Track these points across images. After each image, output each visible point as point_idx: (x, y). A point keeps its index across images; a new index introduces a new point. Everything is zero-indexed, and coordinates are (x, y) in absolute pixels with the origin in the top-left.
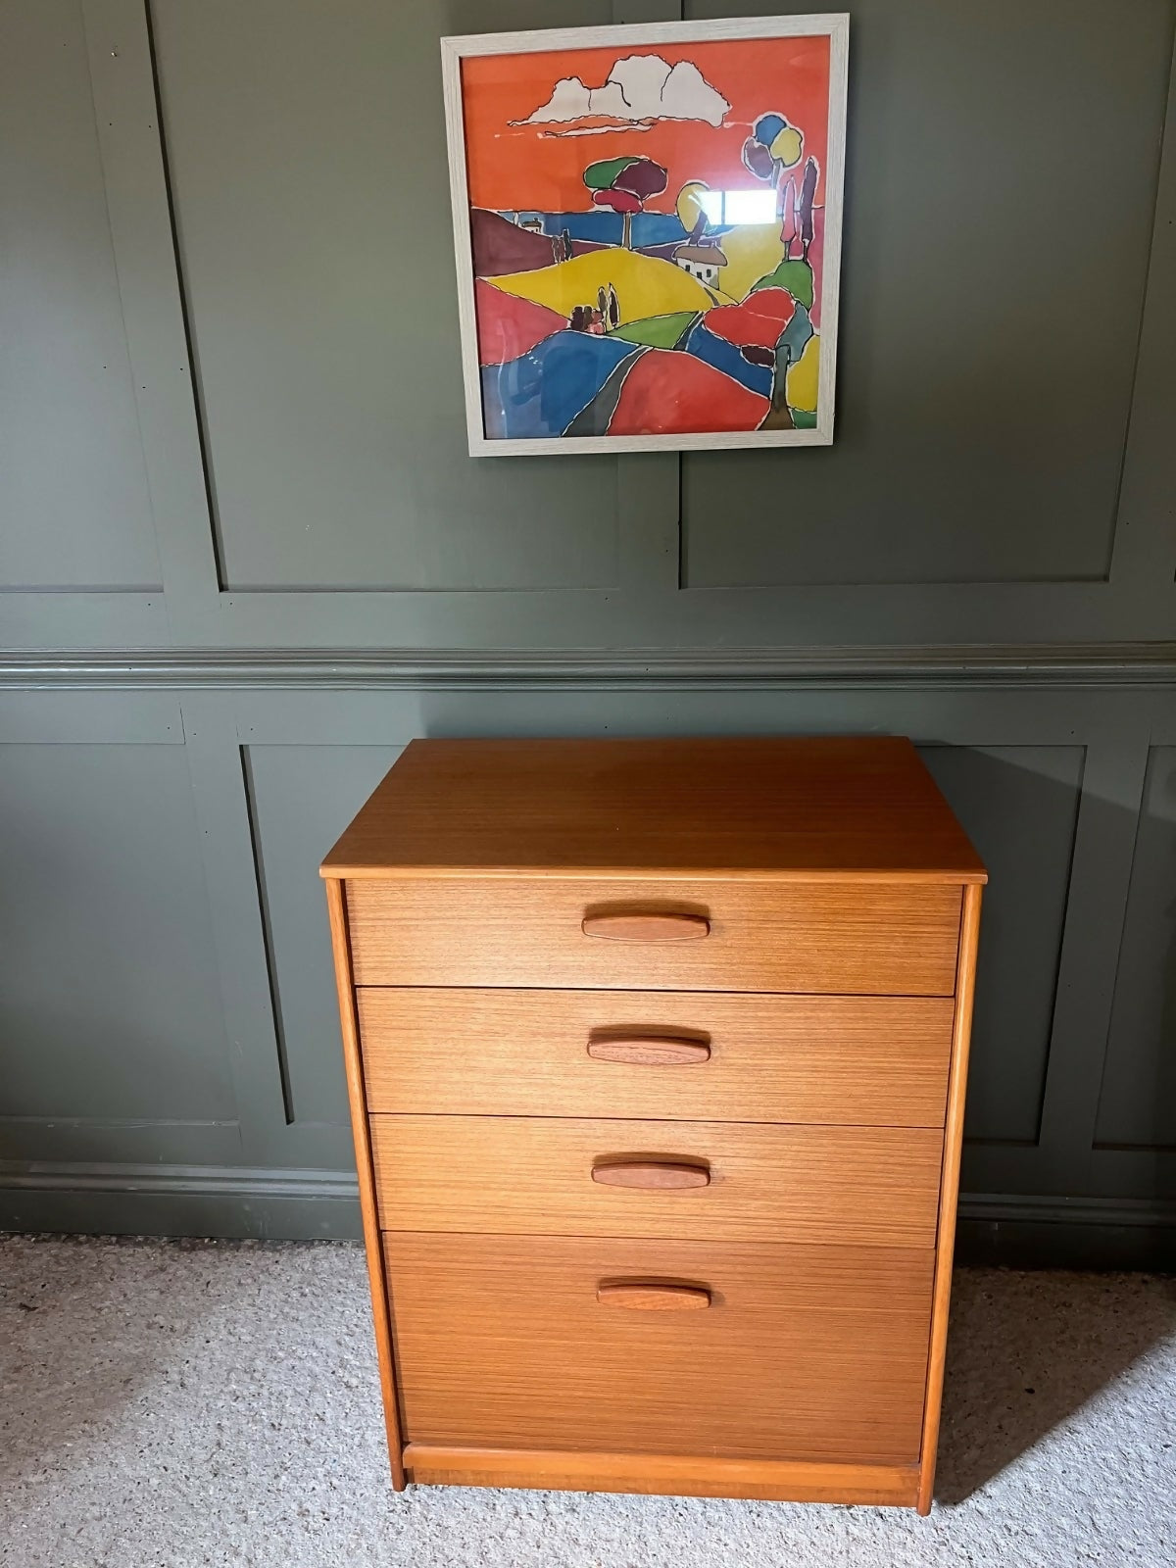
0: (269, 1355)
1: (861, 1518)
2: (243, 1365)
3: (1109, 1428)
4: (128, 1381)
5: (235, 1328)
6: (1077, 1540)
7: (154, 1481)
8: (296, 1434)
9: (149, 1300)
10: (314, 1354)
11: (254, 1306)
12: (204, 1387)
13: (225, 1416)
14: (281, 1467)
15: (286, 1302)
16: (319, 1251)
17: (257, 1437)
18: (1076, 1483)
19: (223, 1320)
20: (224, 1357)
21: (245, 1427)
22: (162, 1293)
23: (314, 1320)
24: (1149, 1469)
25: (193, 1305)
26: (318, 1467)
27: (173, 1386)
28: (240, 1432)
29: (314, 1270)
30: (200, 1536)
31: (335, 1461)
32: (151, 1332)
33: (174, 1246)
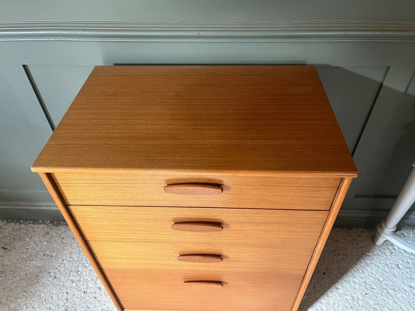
0: (83, 266)
2: (75, 270)
3: (348, 287)
4: (37, 276)
5: (72, 255)
8: (92, 295)
9: (44, 245)
12: (62, 278)
13: (69, 289)
14: (87, 307)
17: (79, 296)
18: (337, 308)
19: (68, 252)
20: (68, 266)
21: (75, 293)
25: (58, 247)
26: (99, 307)
27: (52, 278)
28: (74, 295)
31: (104, 305)
32: (45, 257)
33: (52, 224)
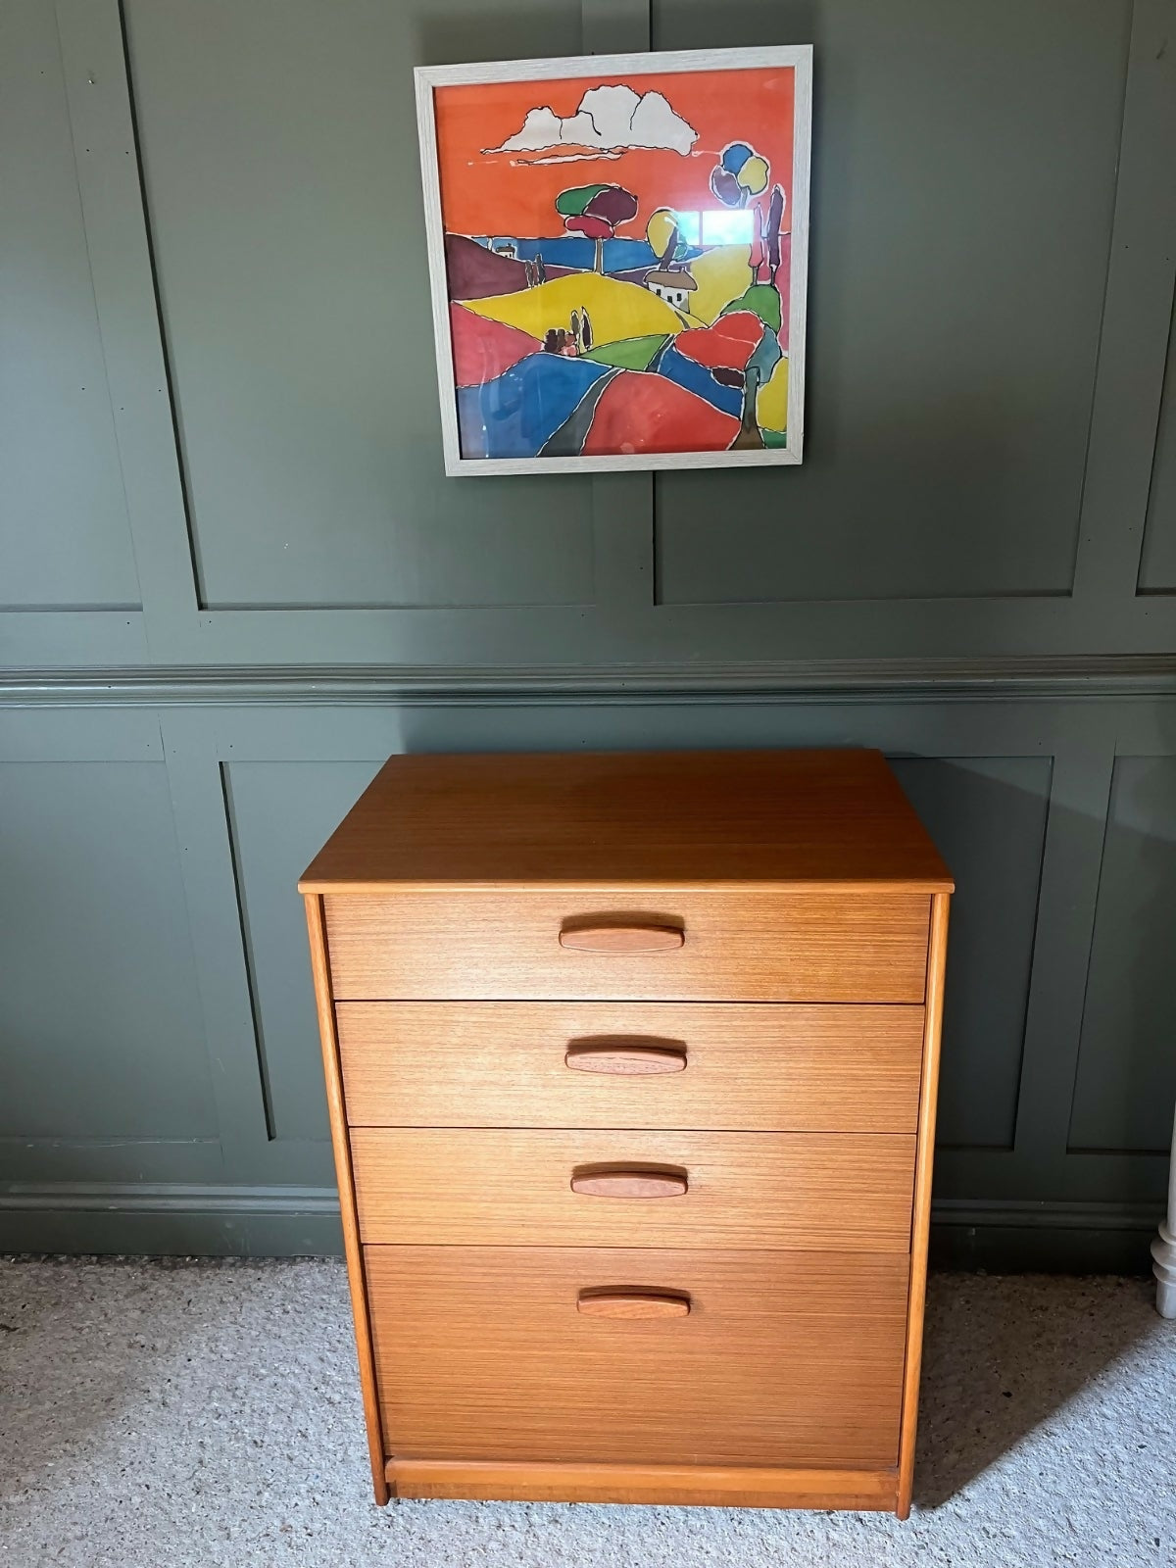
0: (252, 1373)
1: (841, 1523)
2: (225, 1383)
3: (1085, 1430)
5: (217, 1346)
6: (1055, 1541)
7: (136, 1500)
8: (279, 1451)
9: (130, 1319)
10: (297, 1371)
11: (236, 1323)
12: (186, 1405)
13: (207, 1434)
14: (264, 1484)
15: (268, 1319)
16: (301, 1267)
17: (239, 1455)
18: (1052, 1485)
19: (205, 1338)
20: (206, 1375)
21: (227, 1445)
22: (143, 1311)
23: (296, 1337)
24: (1125, 1470)
25: (174, 1323)
26: (301, 1483)
27: (155, 1404)
28: (222, 1450)
29: (296, 1287)
30: (183, 1554)
31: (318, 1477)
32: (132, 1351)
33: (155, 1265)
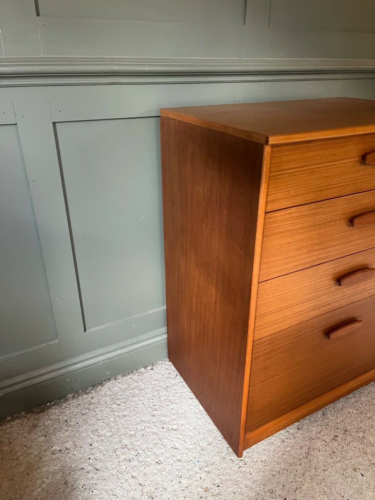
0: (127, 436)
2: (119, 446)
4: (66, 483)
5: (99, 433)
8: (171, 460)
10: (147, 425)
11: (99, 420)
12: (109, 465)
13: (131, 471)
14: (178, 477)
15: (113, 411)
16: (108, 385)
17: (155, 472)
19: (90, 433)
20: (106, 447)
21: (145, 471)
23: (133, 412)
25: (67, 433)
26: (194, 468)
27: (92, 472)
28: (145, 474)
29: (113, 393)
31: (198, 461)
32: (56, 455)
33: (32, 414)
